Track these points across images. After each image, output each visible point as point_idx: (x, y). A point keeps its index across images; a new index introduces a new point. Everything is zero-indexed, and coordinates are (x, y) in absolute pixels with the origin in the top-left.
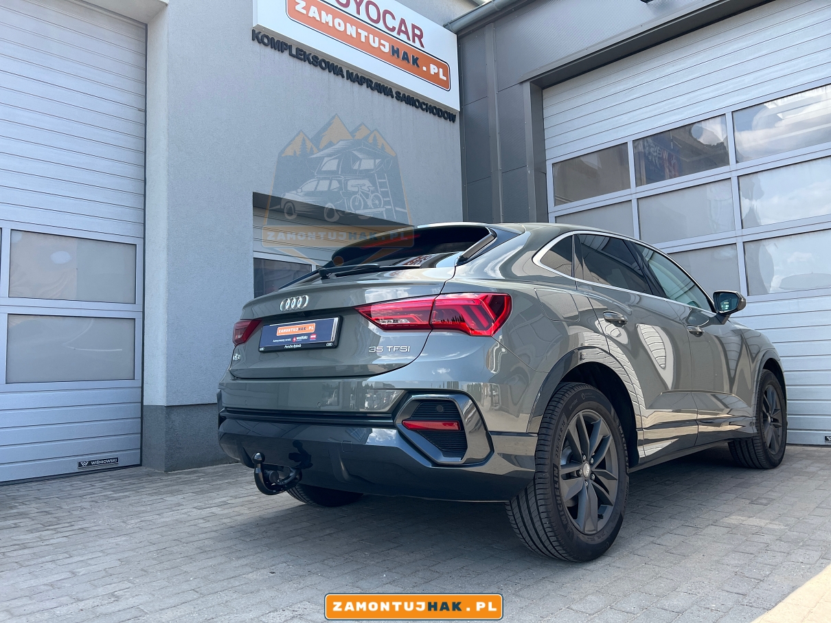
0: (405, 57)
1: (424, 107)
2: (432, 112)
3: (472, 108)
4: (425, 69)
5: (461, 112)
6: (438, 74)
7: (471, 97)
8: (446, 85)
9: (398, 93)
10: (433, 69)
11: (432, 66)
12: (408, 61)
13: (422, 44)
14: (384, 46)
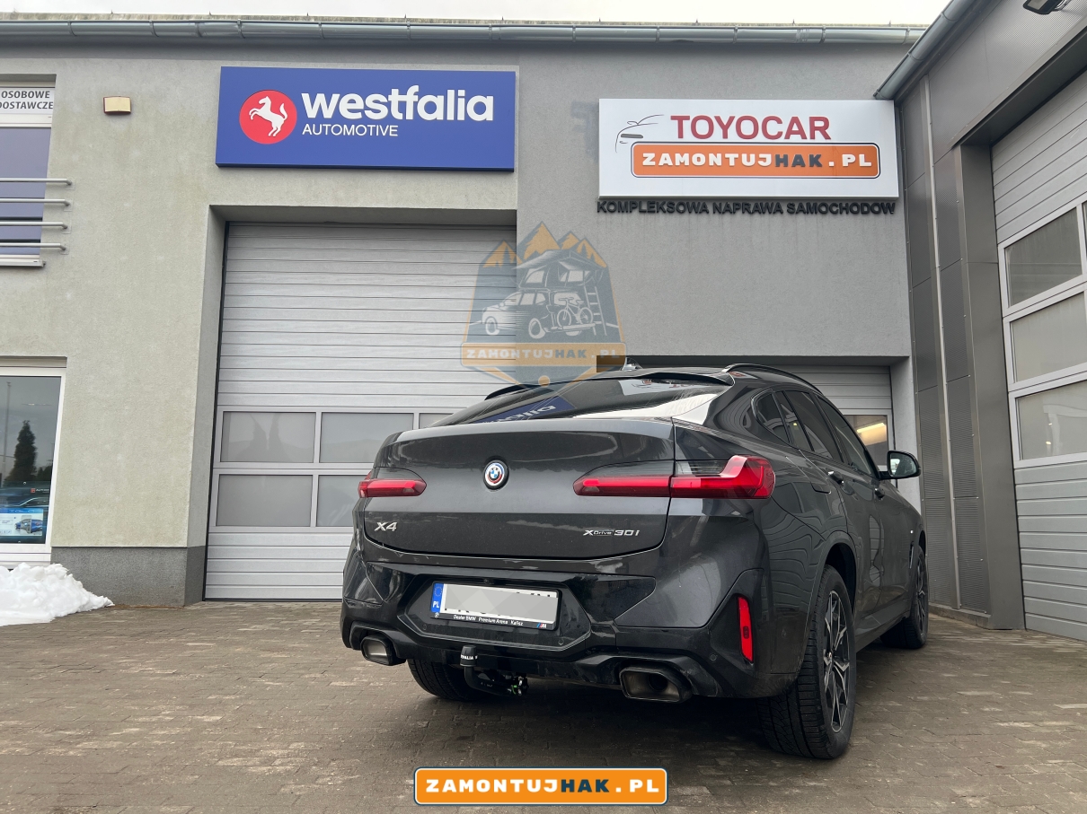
0: (799, 161)
1: (835, 209)
2: (849, 211)
4: (831, 164)
5: (903, 198)
6: (855, 164)
8: (873, 172)
9: (791, 208)
10: (847, 159)
11: (845, 157)
12: (803, 165)
13: (827, 137)
14: (764, 159)
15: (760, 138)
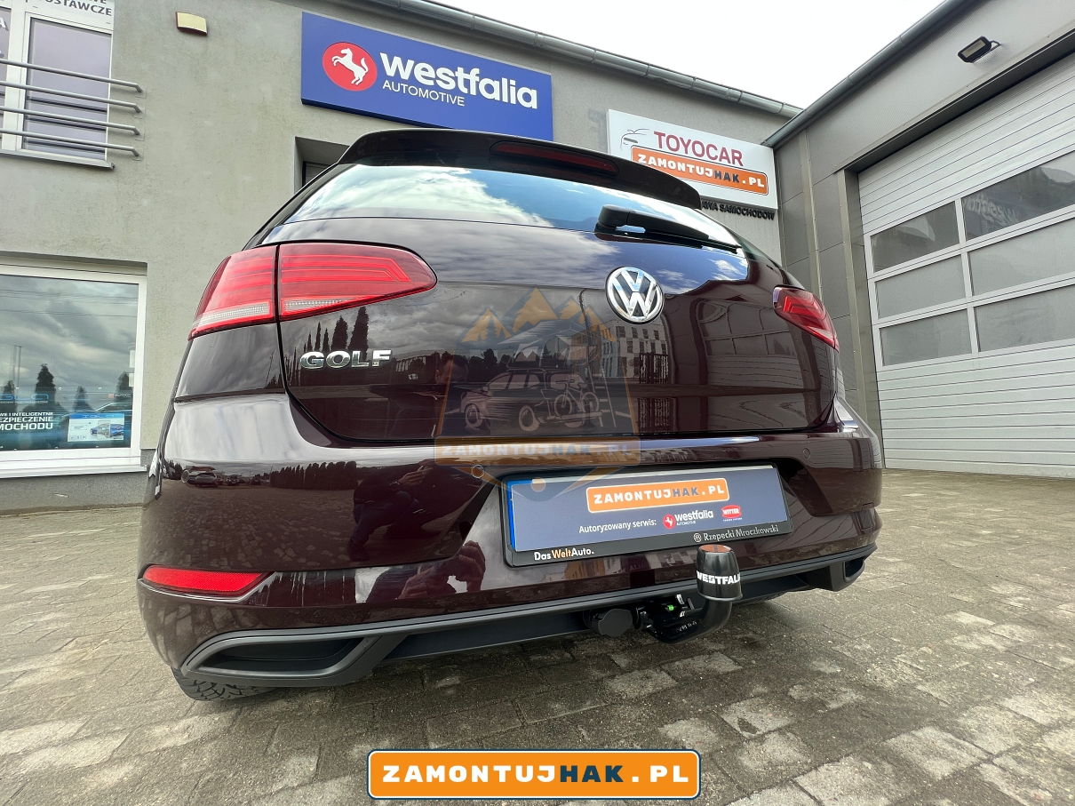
0: (727, 177)
1: (745, 212)
2: (752, 214)
3: (789, 206)
4: (744, 182)
5: (779, 210)
6: (756, 184)
7: (788, 194)
8: (764, 191)
9: (722, 207)
10: (752, 181)
11: (751, 179)
12: (730, 180)
13: (741, 165)
14: (708, 172)
15: (705, 157)
